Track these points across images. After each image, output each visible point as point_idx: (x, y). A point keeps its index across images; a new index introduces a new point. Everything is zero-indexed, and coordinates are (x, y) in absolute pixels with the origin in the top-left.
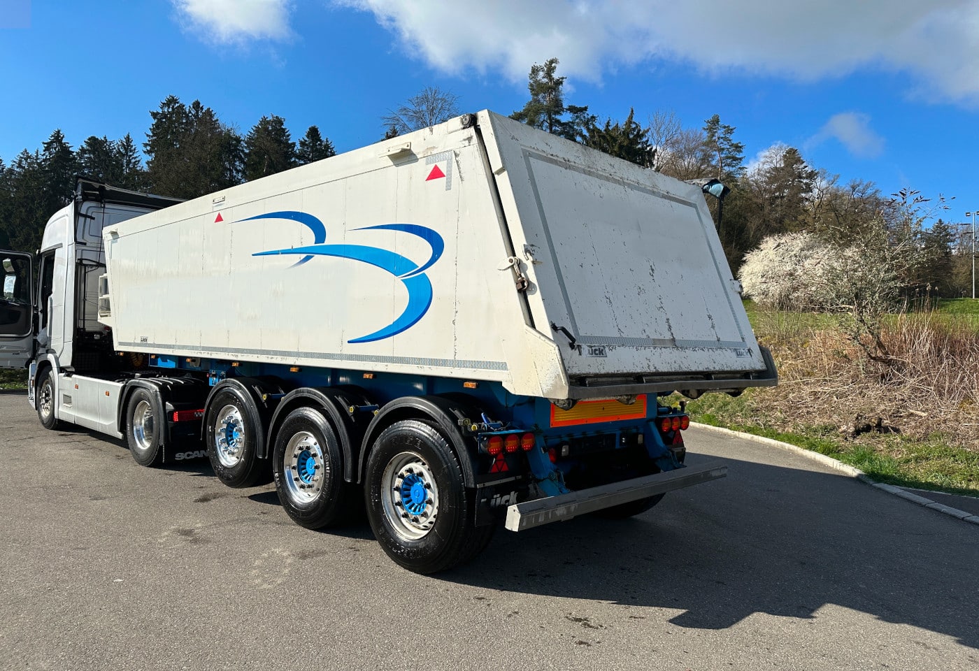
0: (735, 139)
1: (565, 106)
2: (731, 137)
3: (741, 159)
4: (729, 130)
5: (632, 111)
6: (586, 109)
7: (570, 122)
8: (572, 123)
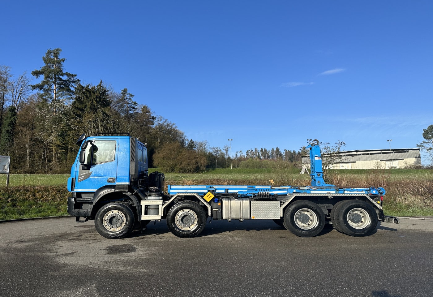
0: (134, 99)
1: (64, 72)
2: (132, 99)
3: (136, 109)
4: (132, 96)
5: (101, 81)
6: (75, 76)
7: (67, 80)
8: (68, 81)
